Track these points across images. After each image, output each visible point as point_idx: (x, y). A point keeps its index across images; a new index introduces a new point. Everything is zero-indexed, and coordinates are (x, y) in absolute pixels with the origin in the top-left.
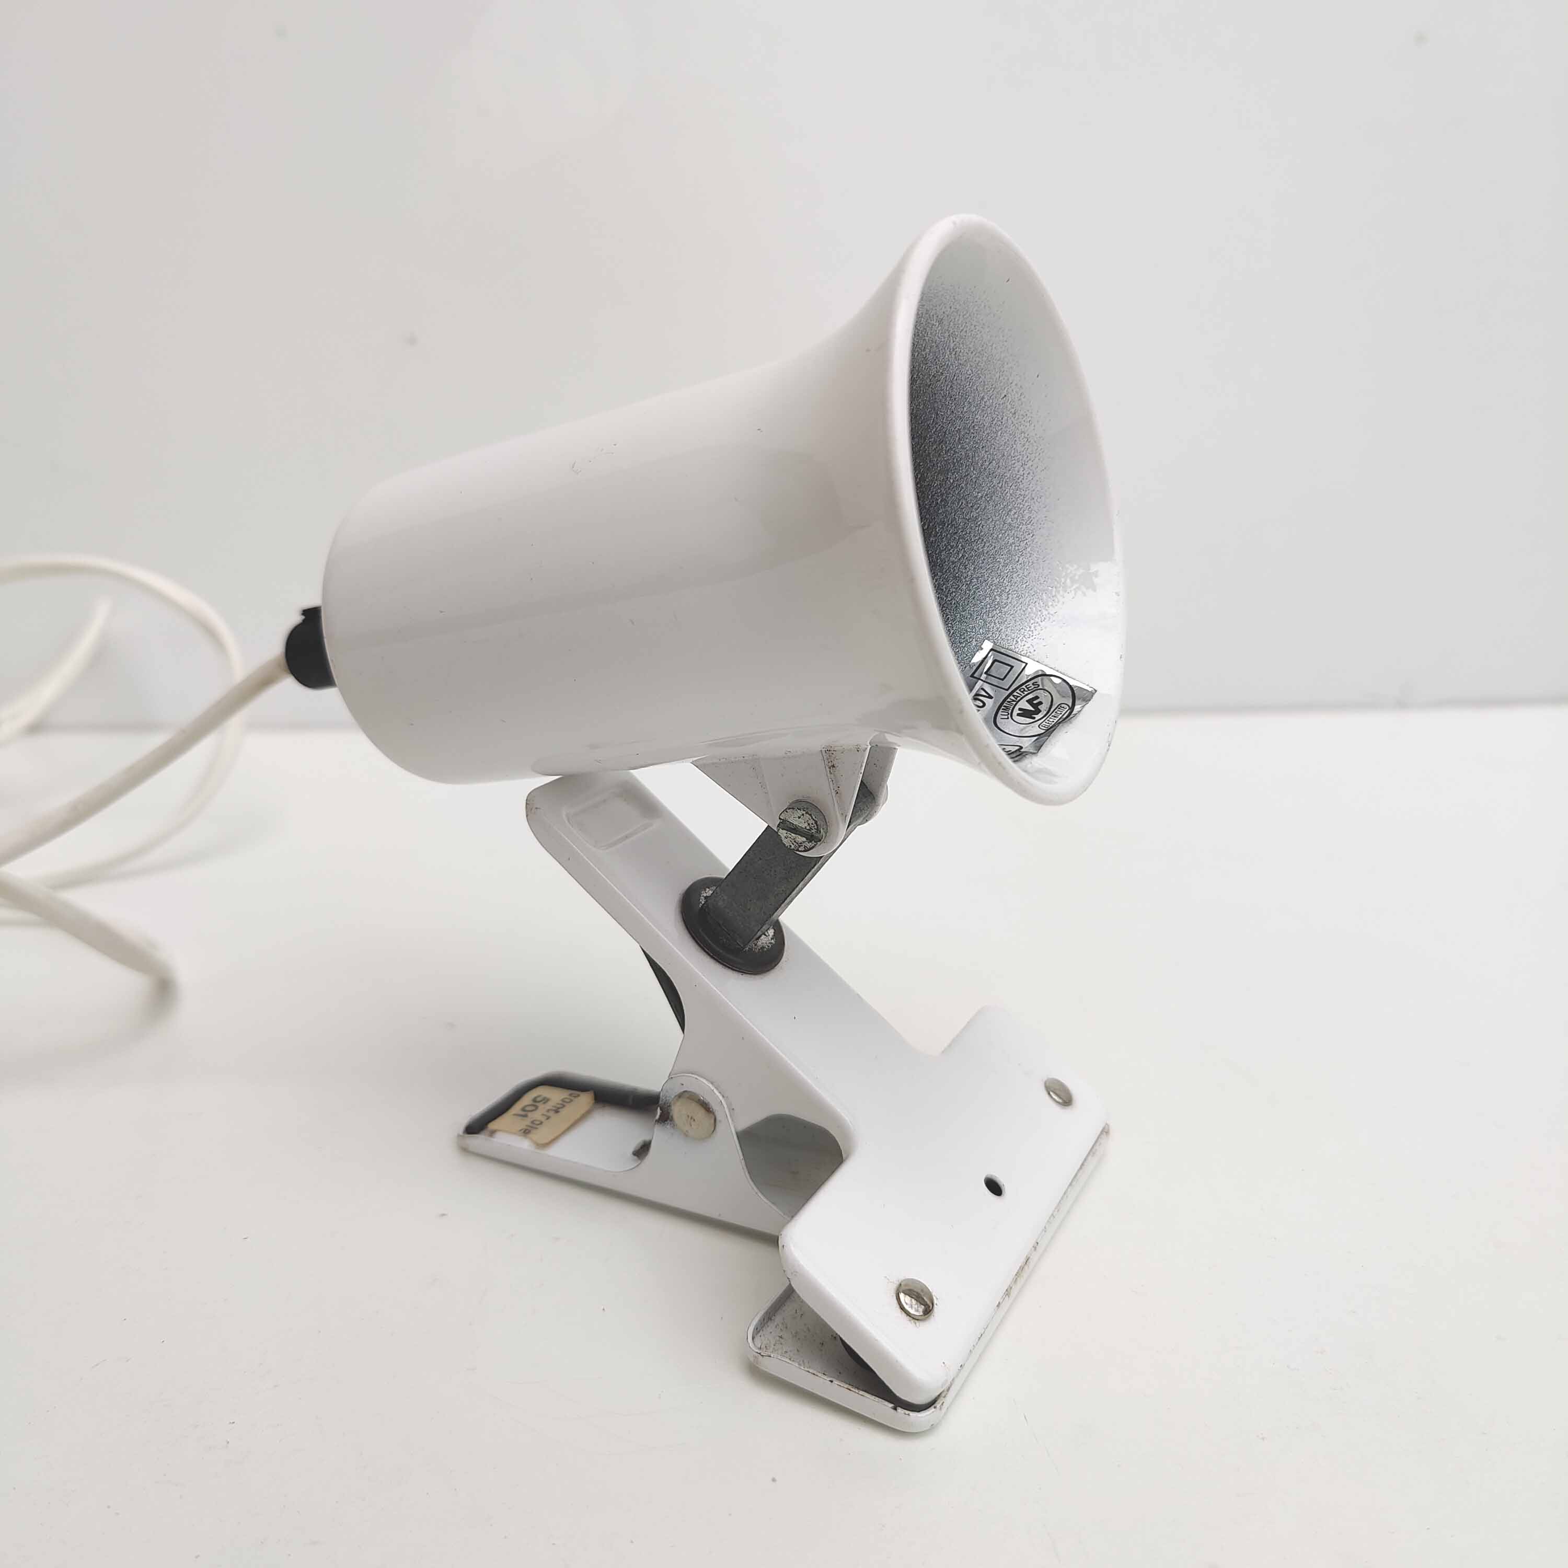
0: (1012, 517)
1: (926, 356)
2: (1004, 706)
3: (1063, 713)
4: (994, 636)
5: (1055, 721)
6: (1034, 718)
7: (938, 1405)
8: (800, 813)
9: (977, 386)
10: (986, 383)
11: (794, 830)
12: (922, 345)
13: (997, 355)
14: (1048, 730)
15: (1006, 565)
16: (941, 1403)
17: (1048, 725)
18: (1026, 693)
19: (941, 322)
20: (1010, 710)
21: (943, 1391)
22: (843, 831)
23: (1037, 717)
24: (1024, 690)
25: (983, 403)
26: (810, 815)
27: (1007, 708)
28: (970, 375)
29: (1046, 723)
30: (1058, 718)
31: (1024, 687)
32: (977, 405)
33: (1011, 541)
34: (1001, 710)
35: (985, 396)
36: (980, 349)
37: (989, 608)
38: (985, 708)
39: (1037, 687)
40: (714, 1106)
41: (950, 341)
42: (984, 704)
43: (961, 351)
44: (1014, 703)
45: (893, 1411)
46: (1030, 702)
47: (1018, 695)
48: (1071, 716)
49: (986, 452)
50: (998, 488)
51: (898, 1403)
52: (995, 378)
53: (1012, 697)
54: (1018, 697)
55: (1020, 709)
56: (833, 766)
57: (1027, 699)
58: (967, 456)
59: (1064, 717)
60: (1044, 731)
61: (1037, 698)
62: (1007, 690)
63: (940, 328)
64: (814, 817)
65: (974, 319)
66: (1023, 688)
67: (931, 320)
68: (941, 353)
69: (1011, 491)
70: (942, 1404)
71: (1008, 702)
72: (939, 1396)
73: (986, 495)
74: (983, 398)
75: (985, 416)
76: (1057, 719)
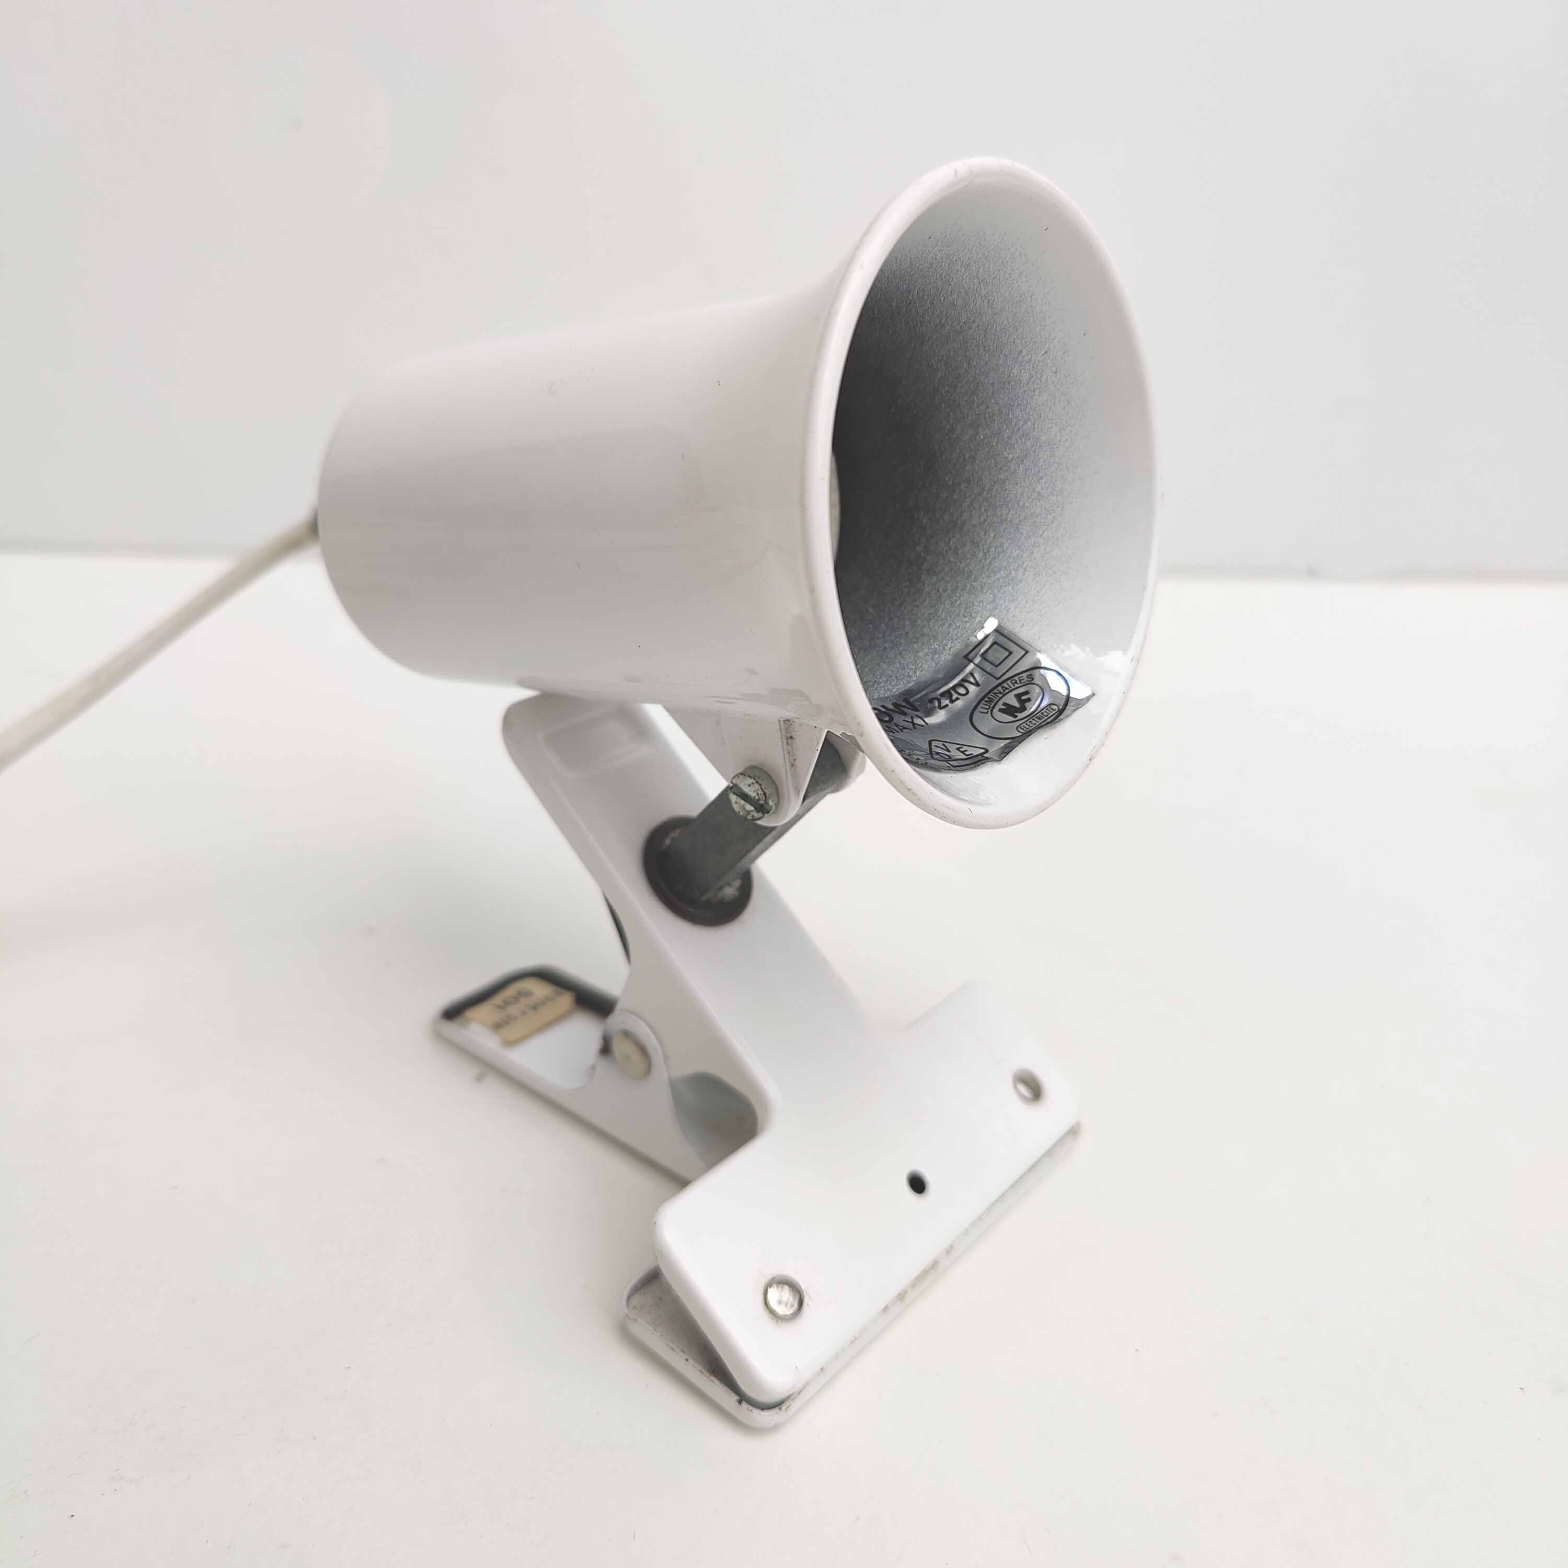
0: (1043, 485)
1: (954, 302)
2: (989, 698)
3: (1049, 715)
4: (1000, 614)
5: (1037, 724)
6: (1016, 716)
7: (784, 1407)
8: (751, 781)
9: (1014, 339)
10: (1025, 336)
11: (744, 797)
12: (948, 290)
13: (1037, 308)
14: (1025, 733)
15: (1028, 537)
16: (787, 1405)
17: (1028, 727)
18: (1017, 685)
19: (967, 267)
20: (993, 704)
21: (794, 1393)
22: (794, 806)
23: (1020, 716)
24: (1016, 682)
25: (1021, 357)
26: (760, 785)
27: (991, 700)
28: (1006, 326)
29: (1026, 724)
30: (1042, 721)
31: (1016, 678)
32: (1014, 358)
33: (1038, 511)
34: (983, 702)
35: (1023, 351)
36: (1018, 299)
37: (1002, 583)
38: (967, 696)
39: (1031, 681)
40: (651, 1052)
41: (980, 288)
42: (968, 692)
43: (994, 300)
44: (1000, 695)
45: (737, 1404)
46: (1018, 696)
47: (1008, 687)
48: (1056, 721)
49: (1021, 410)
50: (1031, 452)
51: (743, 1398)
52: (1035, 333)
53: (1000, 689)
54: (1007, 689)
55: (1005, 704)
56: (791, 737)
57: (1017, 693)
58: (1000, 412)
59: (1049, 720)
60: (1021, 734)
61: (1027, 693)
62: (998, 679)
63: (967, 274)
64: (763, 788)
65: (1009, 266)
66: (1014, 680)
67: (955, 266)
68: (971, 299)
69: (1045, 457)
70: (789, 1407)
71: (994, 693)
72: (789, 1397)
73: (1018, 457)
74: (1021, 352)
75: (1023, 371)
76: (1040, 722)
